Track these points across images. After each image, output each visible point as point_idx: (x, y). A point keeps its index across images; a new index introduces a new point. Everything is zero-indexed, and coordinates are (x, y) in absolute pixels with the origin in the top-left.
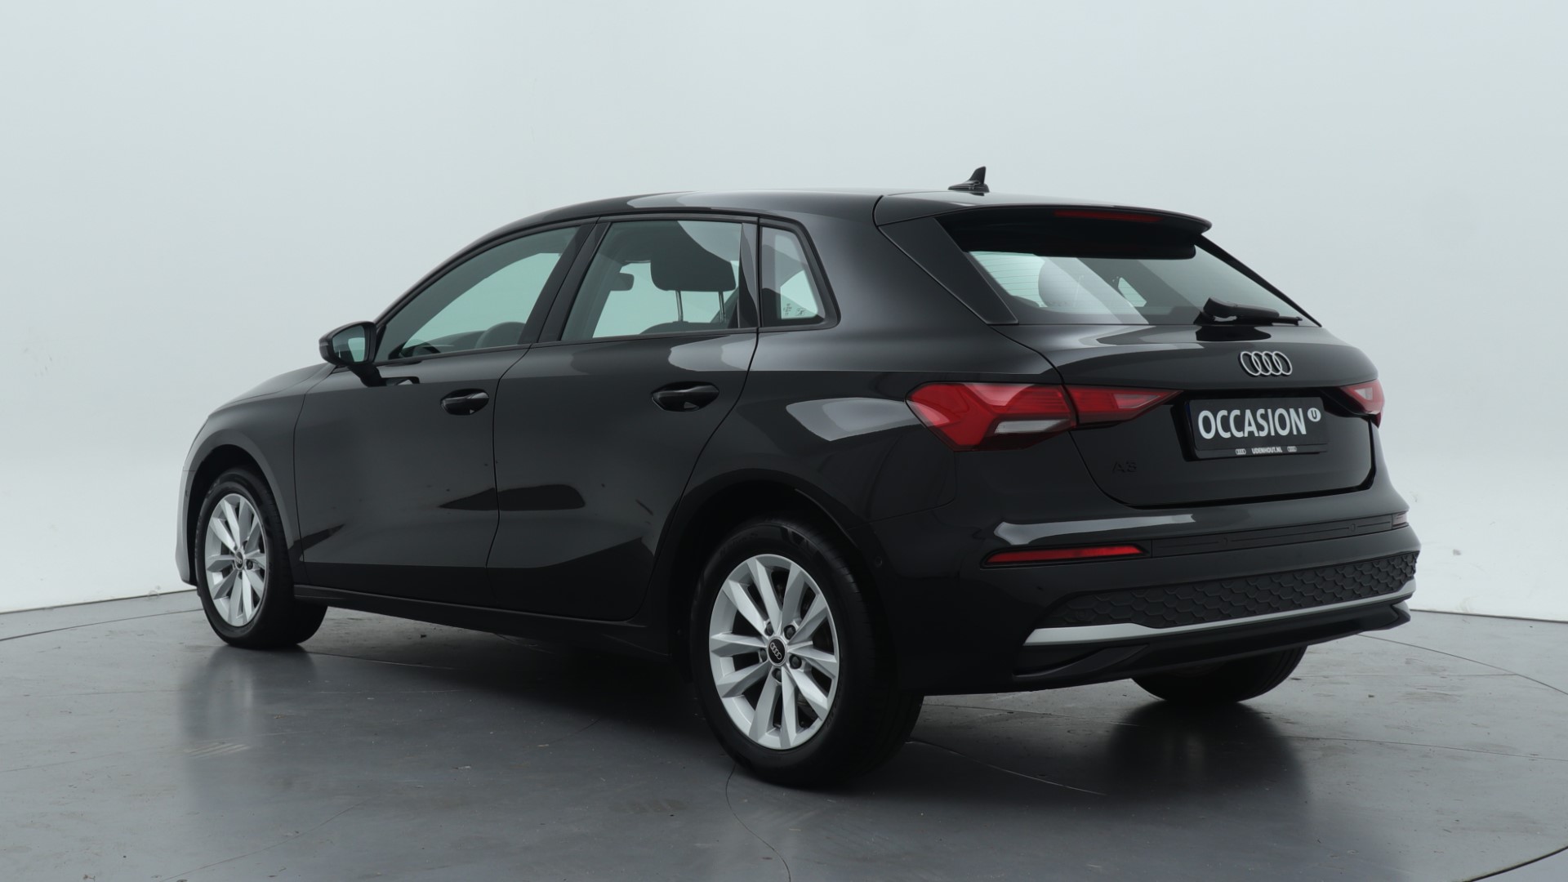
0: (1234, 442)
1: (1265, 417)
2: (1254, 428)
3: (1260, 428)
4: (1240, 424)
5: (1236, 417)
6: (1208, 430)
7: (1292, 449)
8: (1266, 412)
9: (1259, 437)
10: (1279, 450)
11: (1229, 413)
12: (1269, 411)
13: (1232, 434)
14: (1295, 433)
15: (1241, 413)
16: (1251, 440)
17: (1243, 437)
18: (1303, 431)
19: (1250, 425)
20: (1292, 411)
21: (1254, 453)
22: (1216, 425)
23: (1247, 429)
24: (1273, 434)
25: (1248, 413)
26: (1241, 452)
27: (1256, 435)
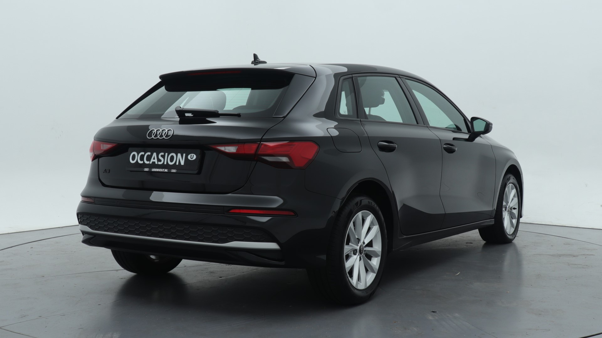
0: (144, 165)
1: (163, 156)
2: (156, 161)
3: (159, 160)
4: (149, 158)
5: (148, 156)
6: (133, 159)
7: (174, 171)
8: (165, 154)
9: (158, 164)
10: (166, 170)
11: (145, 154)
12: (166, 154)
13: (144, 162)
14: (177, 164)
15: (151, 154)
16: (154, 165)
17: (149, 164)
18: (182, 163)
19: (154, 159)
20: (179, 155)
21: (152, 171)
22: (138, 158)
23: (152, 160)
24: (165, 163)
25: (155, 154)
26: (146, 170)
27: (156, 163)
